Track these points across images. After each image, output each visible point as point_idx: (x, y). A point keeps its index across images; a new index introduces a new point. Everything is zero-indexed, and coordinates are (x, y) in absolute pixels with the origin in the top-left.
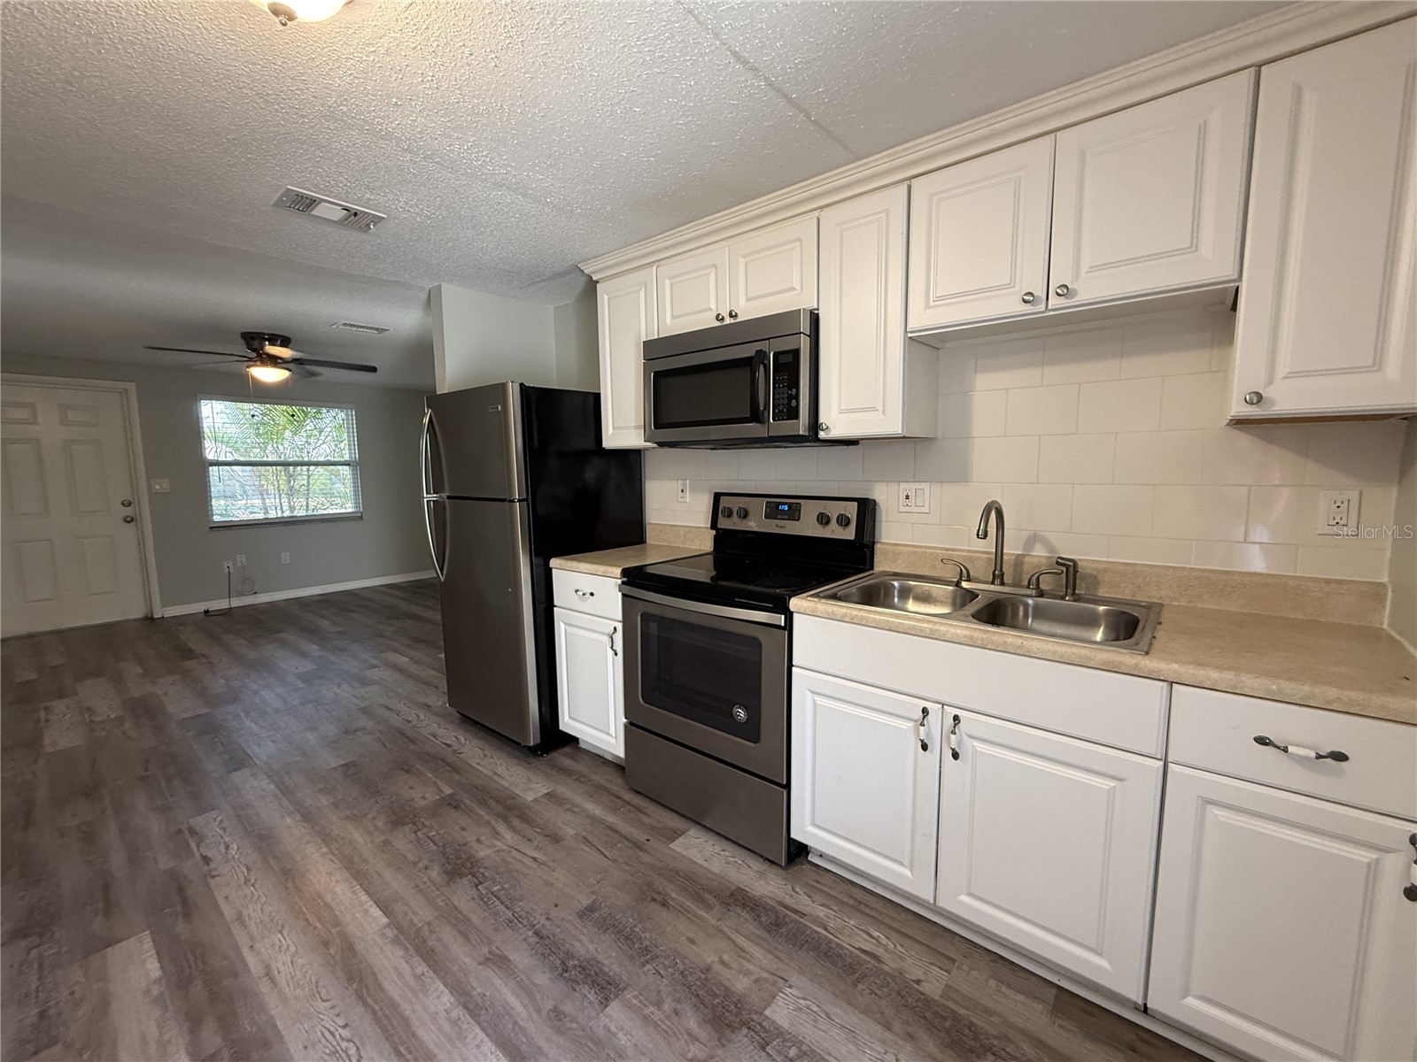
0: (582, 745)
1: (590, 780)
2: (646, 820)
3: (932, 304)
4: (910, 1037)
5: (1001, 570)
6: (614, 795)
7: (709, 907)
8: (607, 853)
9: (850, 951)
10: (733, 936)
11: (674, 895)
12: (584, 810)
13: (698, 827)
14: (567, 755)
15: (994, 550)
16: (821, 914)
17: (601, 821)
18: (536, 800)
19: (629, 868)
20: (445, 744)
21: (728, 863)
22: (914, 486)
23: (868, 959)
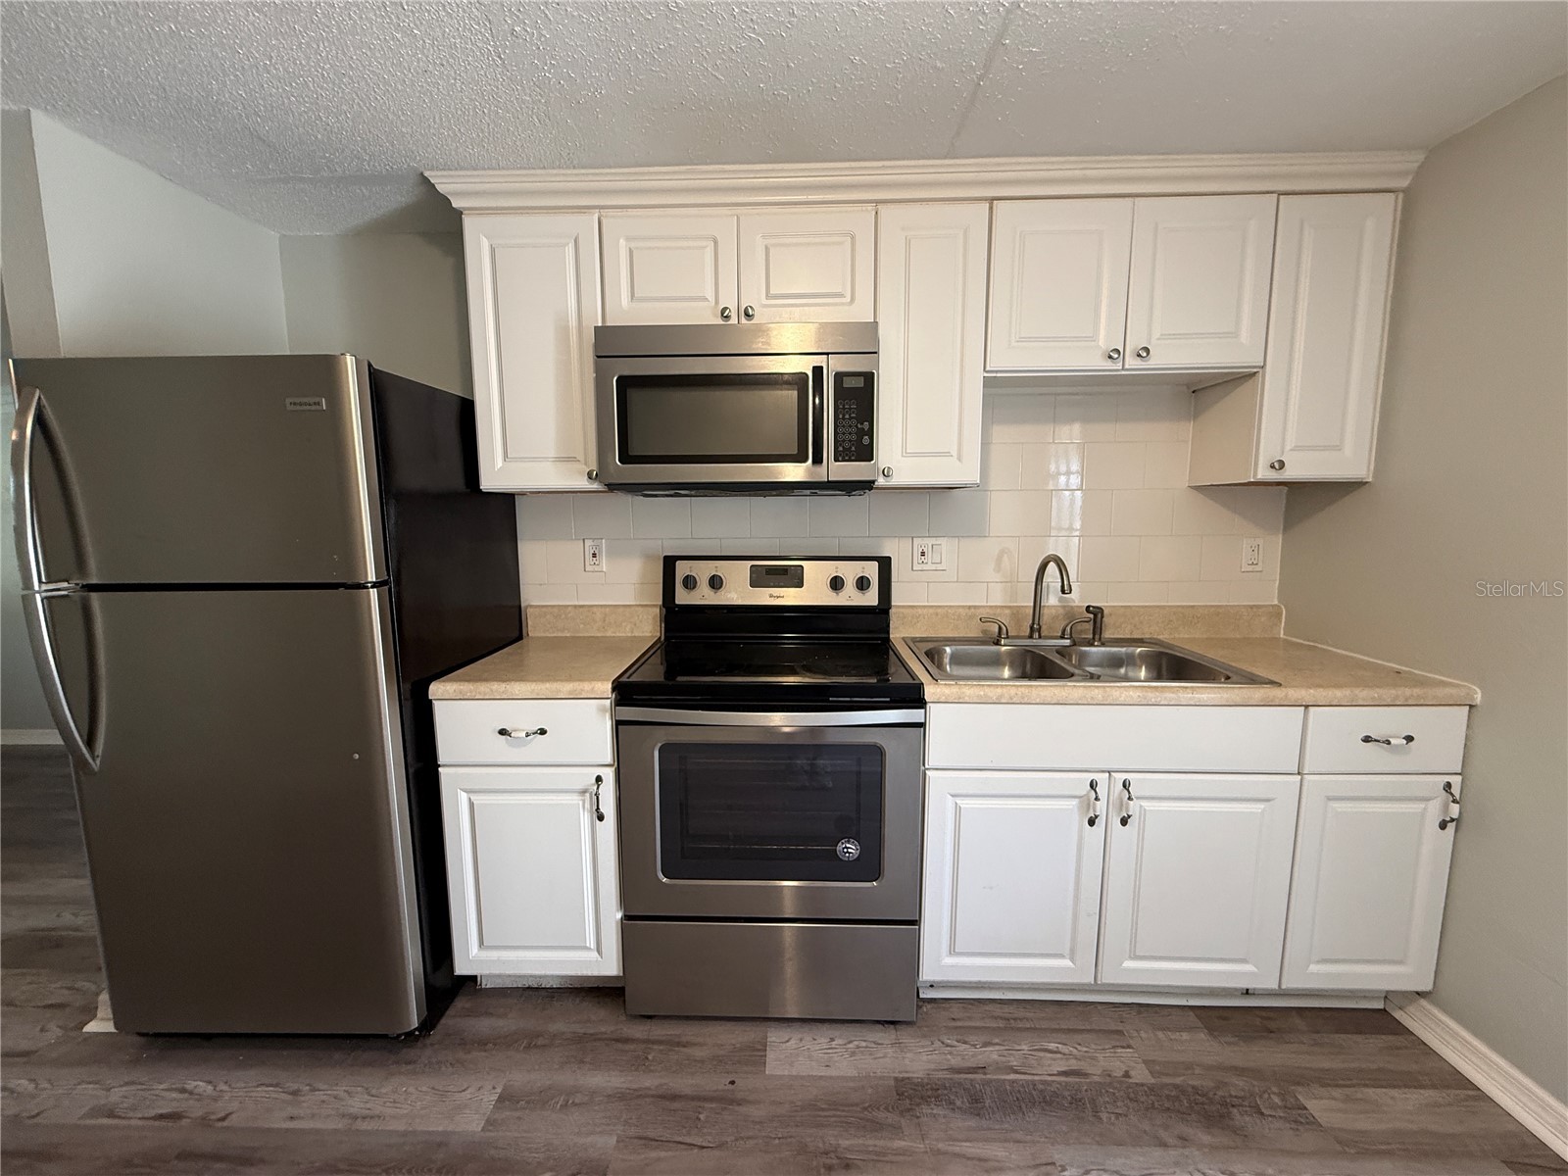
0: (487, 984)
1: (555, 1036)
2: (698, 1053)
3: (1014, 344)
4: (1184, 1139)
5: (1039, 624)
6: (617, 1040)
7: (896, 1130)
8: (698, 1141)
9: (1059, 1083)
10: (957, 1149)
11: (844, 1143)
12: (593, 1093)
13: (772, 1024)
14: (469, 1013)
15: (1032, 604)
16: (995, 1056)
17: (639, 1095)
18: (490, 1123)
19: (751, 1142)
20: (161, 1117)
21: (853, 1054)
22: (930, 541)
23: (1078, 1080)
